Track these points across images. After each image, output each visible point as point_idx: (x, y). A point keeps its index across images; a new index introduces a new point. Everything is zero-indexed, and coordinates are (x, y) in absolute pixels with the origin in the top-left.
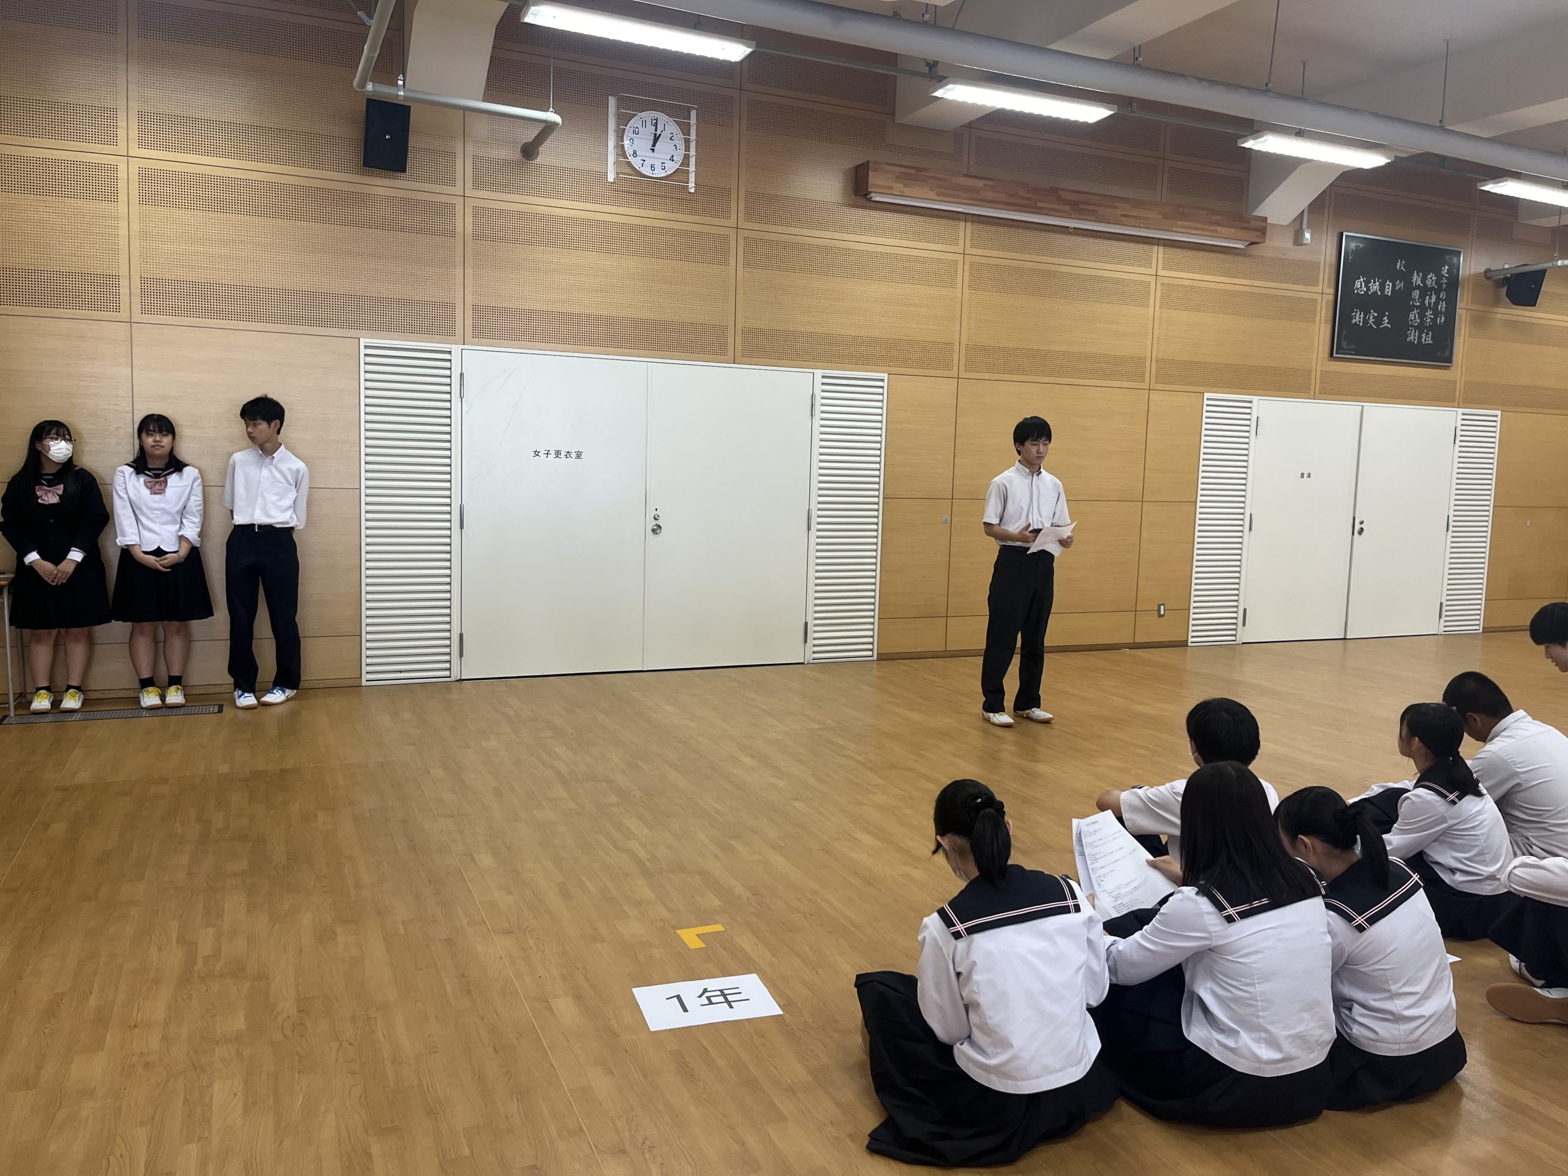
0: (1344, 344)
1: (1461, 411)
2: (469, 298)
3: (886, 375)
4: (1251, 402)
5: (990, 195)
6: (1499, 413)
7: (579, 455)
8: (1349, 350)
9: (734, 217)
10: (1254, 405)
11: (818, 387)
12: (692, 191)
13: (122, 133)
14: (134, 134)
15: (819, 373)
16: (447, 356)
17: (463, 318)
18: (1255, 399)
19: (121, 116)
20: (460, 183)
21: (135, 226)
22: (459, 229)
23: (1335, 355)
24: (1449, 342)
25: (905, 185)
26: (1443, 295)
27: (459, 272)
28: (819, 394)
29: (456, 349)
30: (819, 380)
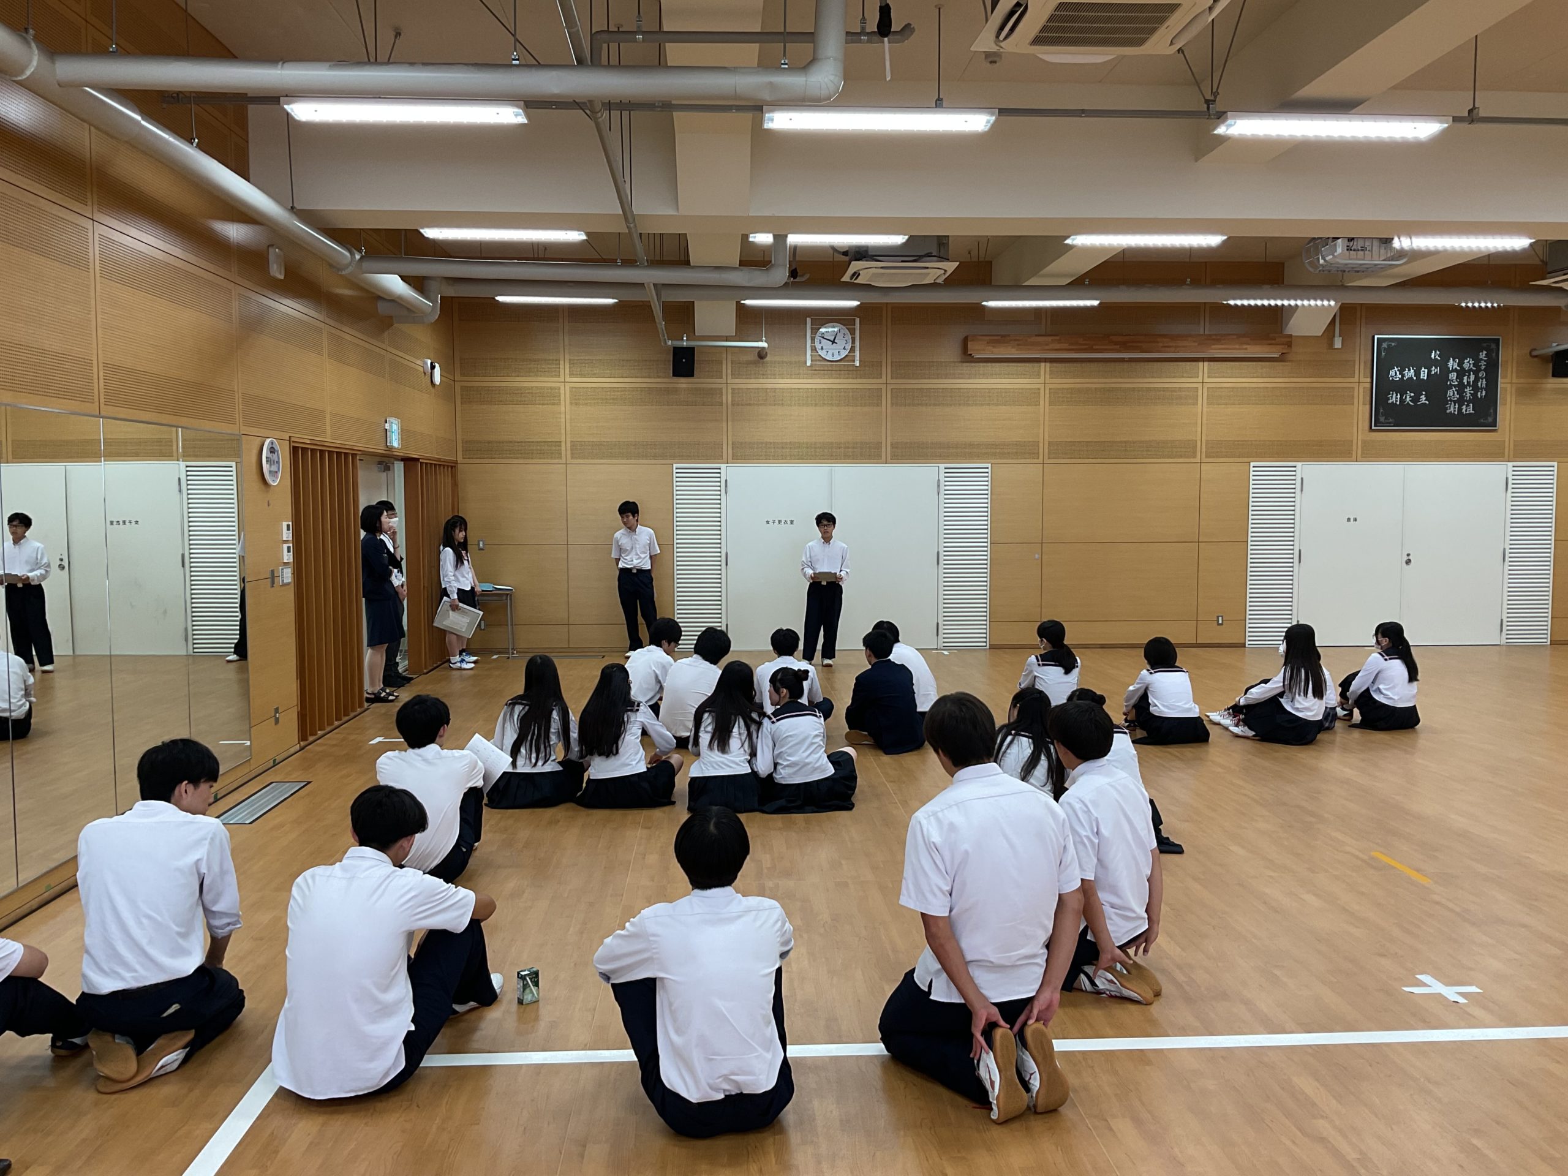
0: (1382, 419)
1: (1510, 464)
2: (730, 438)
3: (990, 465)
4: (1295, 467)
5: (1058, 346)
6: (1555, 464)
7: (792, 522)
8: (1387, 423)
9: (884, 377)
10: (1299, 469)
11: (942, 475)
12: (858, 365)
13: (562, 371)
14: (567, 371)
15: (942, 466)
16: (718, 471)
17: (727, 450)
18: (1299, 464)
19: (562, 362)
20: (724, 377)
21: (568, 417)
22: (724, 401)
23: (1373, 428)
24: (1492, 411)
25: (994, 347)
26: (1482, 374)
27: (725, 424)
28: (942, 479)
29: (723, 466)
30: (942, 470)
